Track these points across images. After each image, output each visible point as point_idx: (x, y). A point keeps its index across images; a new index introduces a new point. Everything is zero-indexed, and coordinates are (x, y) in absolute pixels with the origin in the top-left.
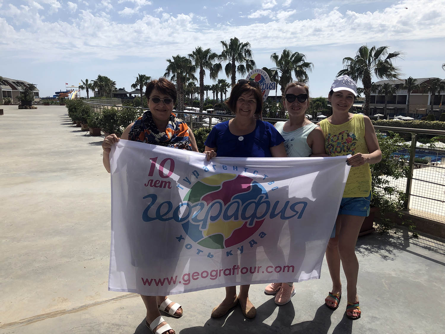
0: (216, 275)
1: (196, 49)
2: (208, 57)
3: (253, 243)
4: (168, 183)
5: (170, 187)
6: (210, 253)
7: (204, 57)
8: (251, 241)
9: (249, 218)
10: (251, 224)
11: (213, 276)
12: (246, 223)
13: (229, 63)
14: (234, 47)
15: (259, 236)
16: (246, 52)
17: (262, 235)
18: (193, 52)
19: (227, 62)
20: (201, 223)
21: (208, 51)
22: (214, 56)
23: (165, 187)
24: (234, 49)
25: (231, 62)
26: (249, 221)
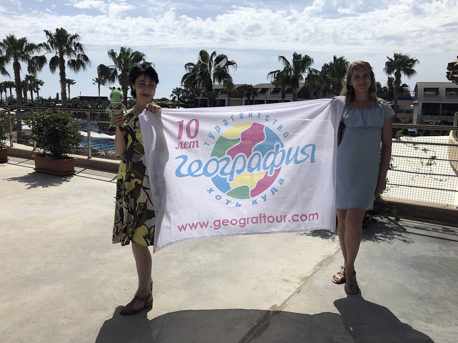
0: (245, 223)
1: (7, 37)
2: (24, 47)
3: (274, 191)
4: (196, 143)
5: (198, 146)
6: (237, 203)
7: (20, 47)
8: (272, 189)
9: (269, 167)
10: (271, 173)
11: (242, 224)
12: (267, 172)
13: (56, 56)
14: (61, 39)
15: (279, 183)
16: (76, 46)
17: (281, 182)
18: (4, 40)
19: (53, 55)
20: (228, 177)
21: (24, 40)
22: (32, 47)
23: (193, 147)
24: (61, 41)
25: (58, 55)
26: (269, 170)
